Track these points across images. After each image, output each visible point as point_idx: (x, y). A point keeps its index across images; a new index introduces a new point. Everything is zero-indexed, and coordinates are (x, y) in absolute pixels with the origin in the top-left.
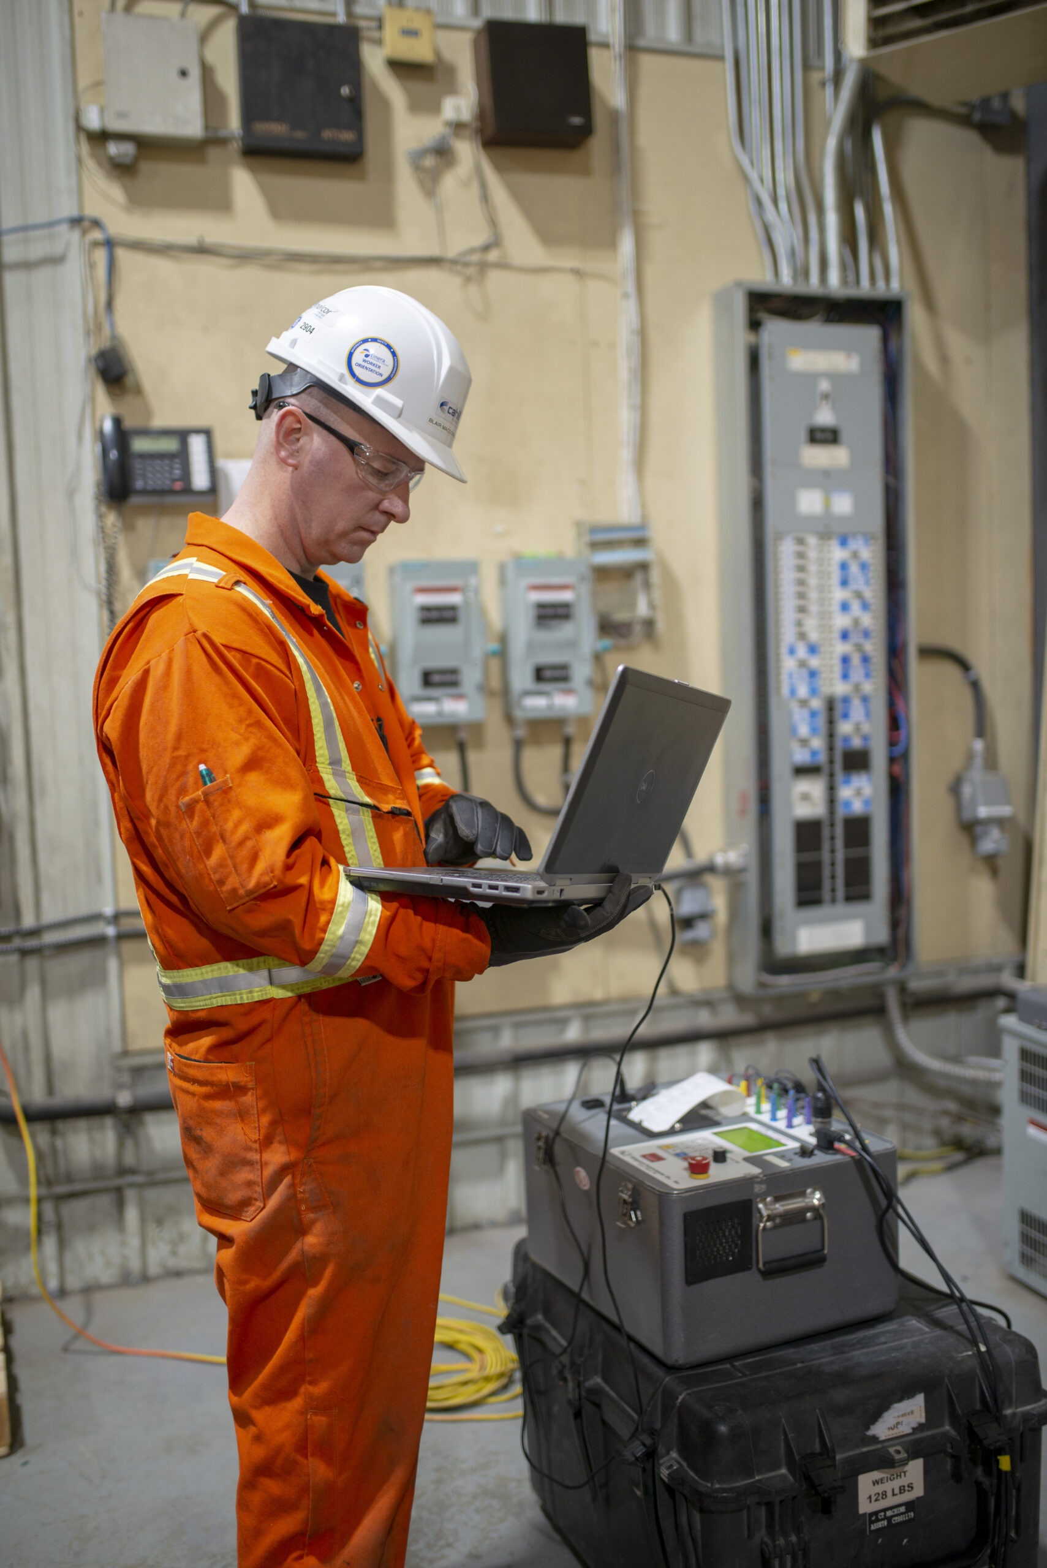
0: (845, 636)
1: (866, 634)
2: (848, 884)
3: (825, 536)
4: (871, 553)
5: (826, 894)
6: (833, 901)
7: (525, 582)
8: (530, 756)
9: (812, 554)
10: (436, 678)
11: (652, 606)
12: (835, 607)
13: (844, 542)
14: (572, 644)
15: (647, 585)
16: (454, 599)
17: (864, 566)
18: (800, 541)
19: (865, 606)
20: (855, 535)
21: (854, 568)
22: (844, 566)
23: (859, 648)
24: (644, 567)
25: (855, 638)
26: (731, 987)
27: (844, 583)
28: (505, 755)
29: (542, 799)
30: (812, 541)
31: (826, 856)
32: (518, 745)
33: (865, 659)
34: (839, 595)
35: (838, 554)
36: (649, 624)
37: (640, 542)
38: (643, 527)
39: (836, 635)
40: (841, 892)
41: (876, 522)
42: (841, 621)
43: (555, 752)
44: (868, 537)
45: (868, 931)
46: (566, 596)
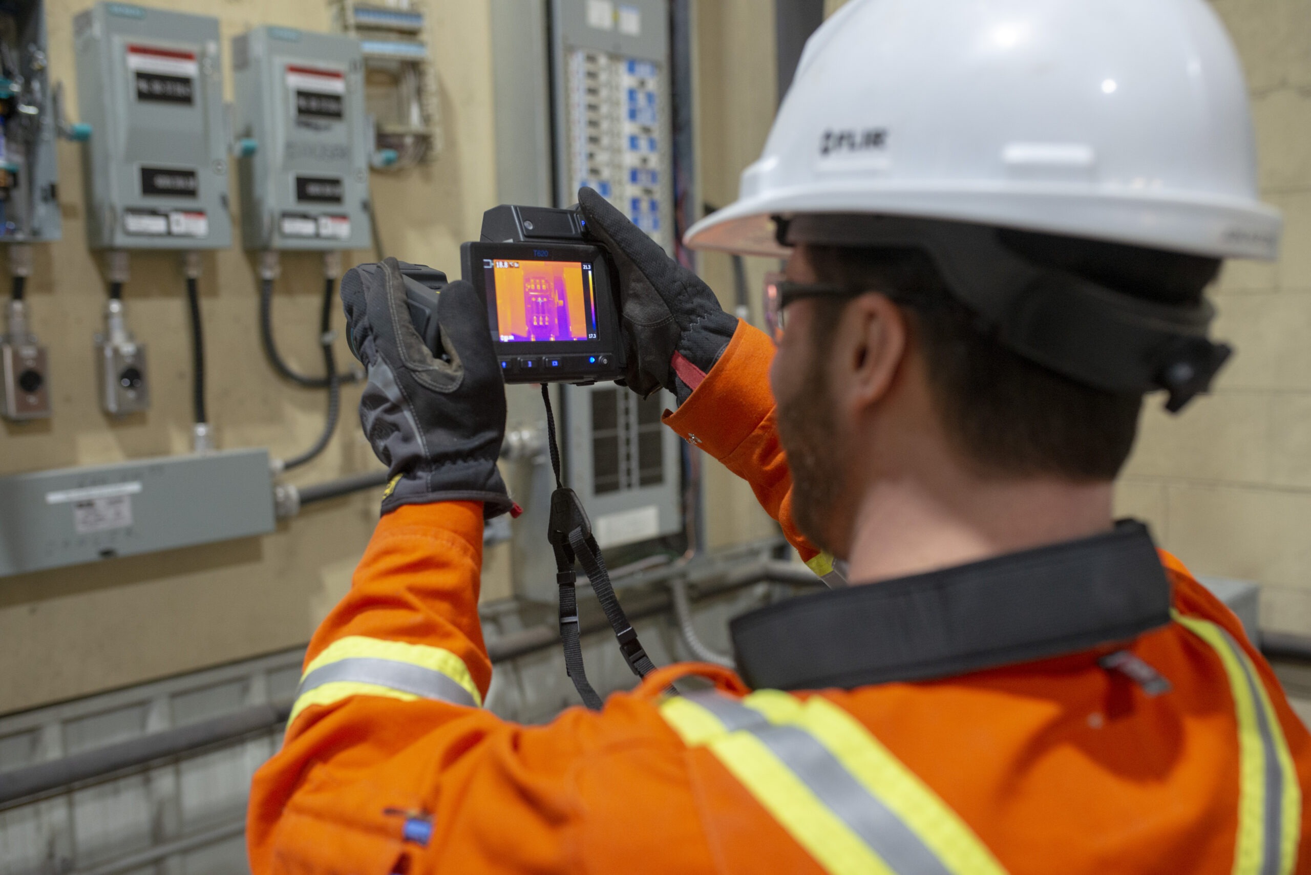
0: (634, 176)
1: (653, 176)
2: (643, 465)
3: (614, 57)
4: (656, 84)
5: (623, 479)
6: (629, 486)
7: (281, 61)
8: (280, 305)
9: (603, 77)
10: (162, 182)
11: (426, 119)
12: (625, 143)
13: (631, 69)
14: (343, 153)
15: (420, 92)
16: (188, 69)
17: (650, 97)
18: (591, 59)
19: (652, 145)
20: (643, 61)
21: (641, 99)
22: (632, 94)
23: (648, 192)
24: (414, 66)
25: (643, 178)
26: (518, 597)
27: (633, 115)
28: (250, 305)
29: (294, 366)
30: (603, 61)
31: (621, 433)
32: (265, 289)
33: (653, 206)
34: (628, 128)
35: (627, 81)
36: (424, 140)
37: (410, 34)
38: (415, 14)
39: (626, 176)
40: (636, 476)
41: (660, 50)
42: (630, 159)
43: (313, 303)
44: (655, 65)
45: (661, 518)
46: (335, 86)
